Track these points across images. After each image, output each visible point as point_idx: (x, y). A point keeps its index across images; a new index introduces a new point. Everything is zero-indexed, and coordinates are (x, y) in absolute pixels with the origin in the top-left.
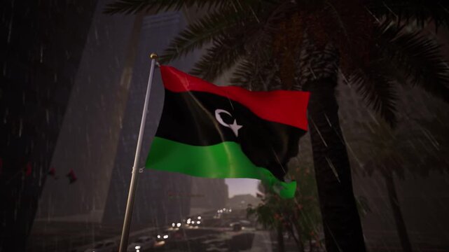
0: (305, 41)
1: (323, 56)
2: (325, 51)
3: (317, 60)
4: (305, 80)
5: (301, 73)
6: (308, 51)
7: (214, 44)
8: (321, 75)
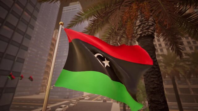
0: (139, 16)
1: (148, 24)
2: (149, 21)
3: (145, 26)
4: (139, 36)
5: (136, 33)
6: (140, 21)
7: (94, 18)
8: (147, 33)
